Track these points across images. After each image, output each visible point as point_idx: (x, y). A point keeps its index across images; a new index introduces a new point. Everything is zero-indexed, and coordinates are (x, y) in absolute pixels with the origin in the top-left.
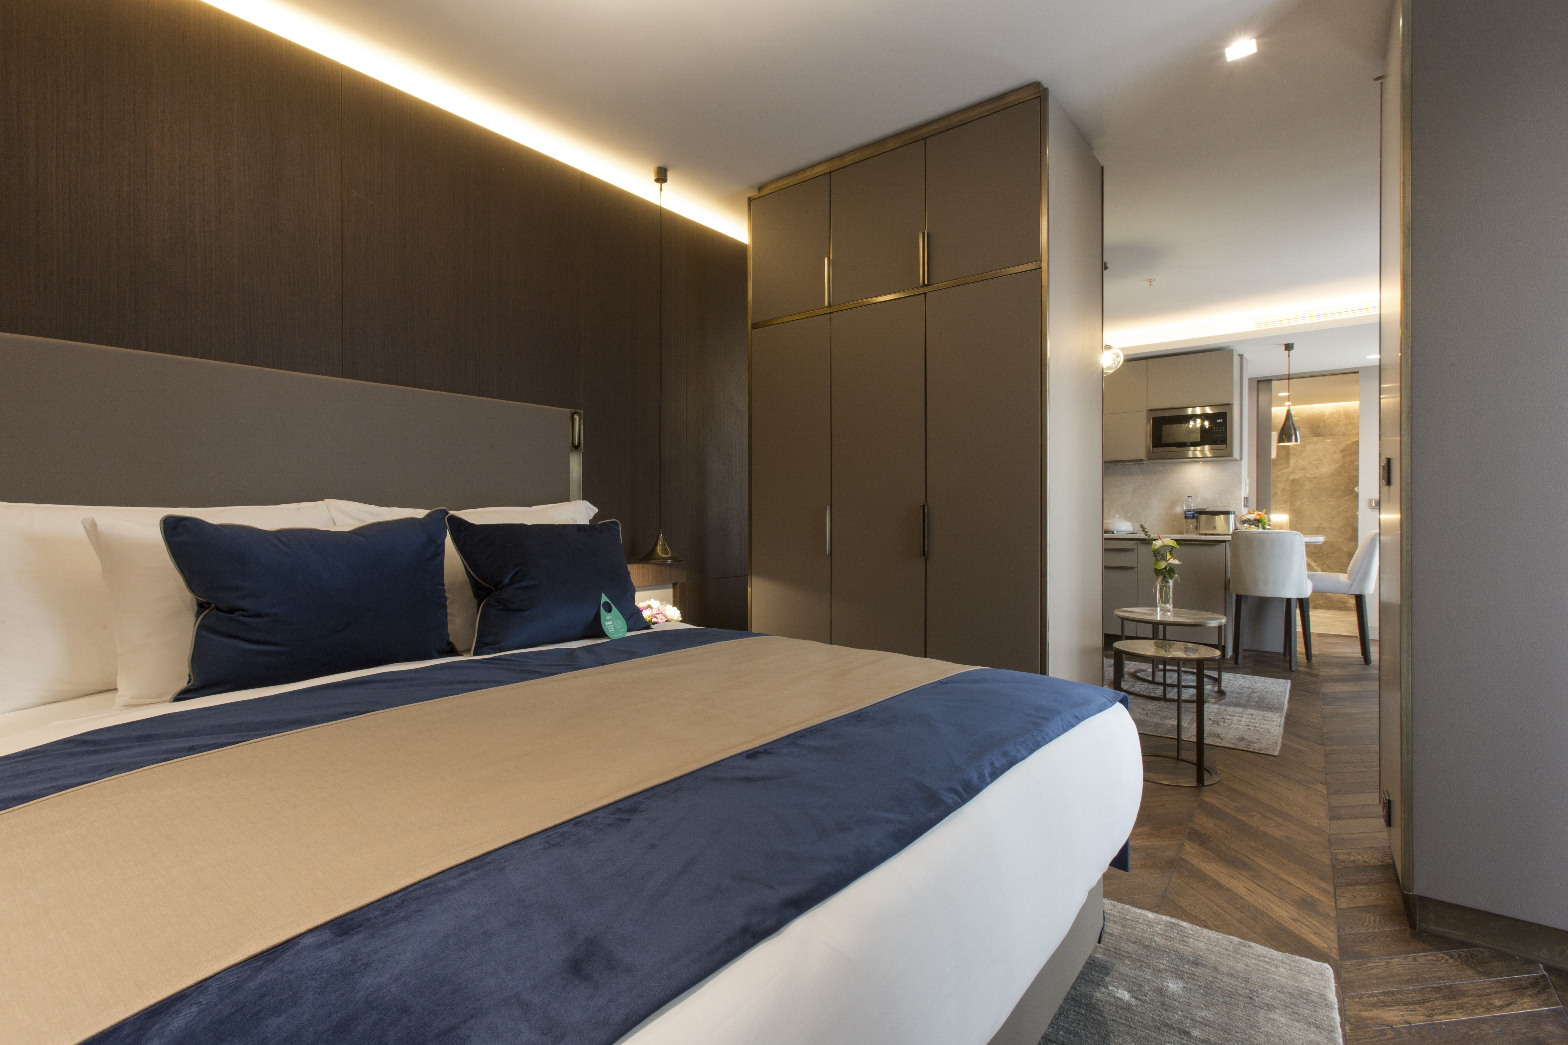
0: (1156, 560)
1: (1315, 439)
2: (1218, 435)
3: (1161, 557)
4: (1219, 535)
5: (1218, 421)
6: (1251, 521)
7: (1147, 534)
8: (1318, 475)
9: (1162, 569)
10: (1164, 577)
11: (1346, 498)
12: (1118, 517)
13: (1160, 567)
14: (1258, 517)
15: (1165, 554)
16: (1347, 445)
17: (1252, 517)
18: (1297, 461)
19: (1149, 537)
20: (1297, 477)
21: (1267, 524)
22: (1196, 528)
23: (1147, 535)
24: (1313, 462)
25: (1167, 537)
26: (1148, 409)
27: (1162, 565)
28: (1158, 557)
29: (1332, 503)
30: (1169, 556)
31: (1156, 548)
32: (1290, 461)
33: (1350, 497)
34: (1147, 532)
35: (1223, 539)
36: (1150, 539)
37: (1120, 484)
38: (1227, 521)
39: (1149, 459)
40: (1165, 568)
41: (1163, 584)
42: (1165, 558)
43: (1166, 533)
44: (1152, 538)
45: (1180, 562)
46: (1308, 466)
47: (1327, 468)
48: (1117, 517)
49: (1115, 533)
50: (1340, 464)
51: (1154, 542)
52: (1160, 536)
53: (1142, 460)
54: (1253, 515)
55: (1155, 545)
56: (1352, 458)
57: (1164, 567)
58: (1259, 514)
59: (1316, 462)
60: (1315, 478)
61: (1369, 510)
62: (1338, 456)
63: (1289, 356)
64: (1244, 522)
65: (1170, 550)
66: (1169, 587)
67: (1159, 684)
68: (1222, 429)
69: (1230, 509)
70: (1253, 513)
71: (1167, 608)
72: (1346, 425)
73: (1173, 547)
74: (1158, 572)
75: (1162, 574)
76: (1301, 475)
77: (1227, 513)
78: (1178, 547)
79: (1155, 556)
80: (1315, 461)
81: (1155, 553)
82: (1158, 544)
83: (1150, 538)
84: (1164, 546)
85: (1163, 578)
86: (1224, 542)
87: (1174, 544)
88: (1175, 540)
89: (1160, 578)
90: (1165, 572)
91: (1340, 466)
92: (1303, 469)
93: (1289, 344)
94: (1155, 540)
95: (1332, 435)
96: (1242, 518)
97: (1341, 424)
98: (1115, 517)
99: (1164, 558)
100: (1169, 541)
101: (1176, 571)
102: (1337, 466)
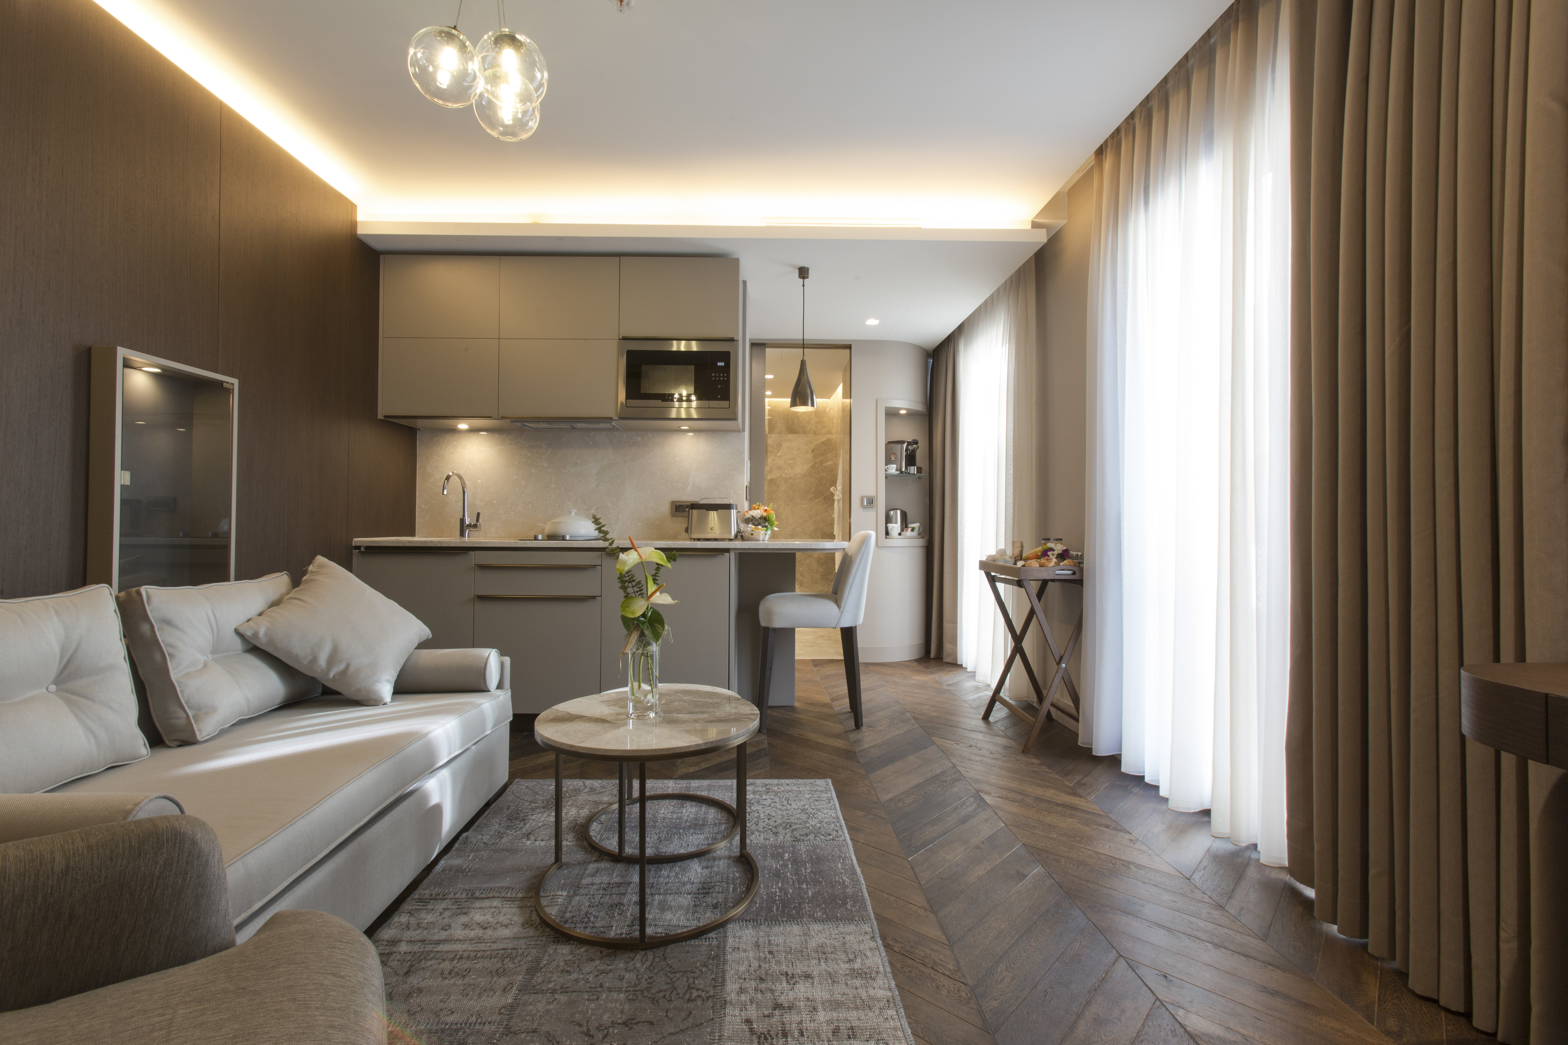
0: (625, 597)
1: (790, 436)
2: (719, 386)
3: (636, 589)
4: (716, 540)
5: (719, 364)
6: (757, 520)
7: (608, 537)
8: (792, 475)
9: (639, 617)
10: (642, 635)
11: (816, 500)
12: (575, 514)
13: (633, 613)
14: (765, 514)
15: (643, 582)
16: (817, 445)
17: (757, 513)
18: (774, 460)
19: (611, 544)
20: (774, 477)
21: (775, 525)
22: (687, 530)
23: (608, 540)
24: (789, 461)
25: (647, 545)
26: (621, 337)
27: (639, 608)
28: (630, 590)
29: (804, 506)
30: (652, 588)
31: (626, 569)
32: (768, 459)
33: (819, 500)
34: (606, 533)
35: (727, 547)
36: (613, 550)
37: (579, 461)
38: (726, 522)
39: (621, 418)
40: (643, 615)
41: (640, 651)
42: (644, 591)
43: (645, 539)
44: (618, 548)
45: (673, 599)
46: (784, 466)
47: (800, 469)
48: (573, 514)
49: (568, 538)
50: (811, 465)
51: (622, 556)
52: (634, 542)
53: (611, 419)
54: (759, 511)
55: (625, 563)
56: (821, 459)
57: (641, 613)
58: (766, 510)
59: (791, 462)
60: (790, 478)
61: (861, 509)
62: (810, 456)
63: (803, 286)
64: (748, 521)
65: (654, 572)
66: (652, 656)
67: (630, 861)
68: (724, 377)
69: (731, 502)
70: (758, 509)
71: (648, 702)
72: (816, 423)
73: (659, 566)
74: (630, 624)
75: (637, 627)
76: (778, 475)
77: (728, 507)
78: (669, 565)
79: (624, 588)
80: (790, 460)
81: (623, 582)
82: (630, 559)
83: (614, 546)
84: (642, 564)
85: (640, 637)
86: (727, 550)
87: (663, 559)
88: (662, 550)
89: (635, 636)
90: (644, 623)
91: (811, 466)
92: (779, 468)
93: (804, 267)
94: (624, 550)
95: (805, 433)
96: (745, 515)
97: (812, 422)
98: (571, 513)
99: (641, 592)
100: (651, 553)
101: (666, 620)
102: (809, 466)
